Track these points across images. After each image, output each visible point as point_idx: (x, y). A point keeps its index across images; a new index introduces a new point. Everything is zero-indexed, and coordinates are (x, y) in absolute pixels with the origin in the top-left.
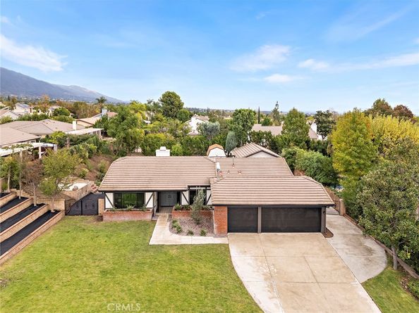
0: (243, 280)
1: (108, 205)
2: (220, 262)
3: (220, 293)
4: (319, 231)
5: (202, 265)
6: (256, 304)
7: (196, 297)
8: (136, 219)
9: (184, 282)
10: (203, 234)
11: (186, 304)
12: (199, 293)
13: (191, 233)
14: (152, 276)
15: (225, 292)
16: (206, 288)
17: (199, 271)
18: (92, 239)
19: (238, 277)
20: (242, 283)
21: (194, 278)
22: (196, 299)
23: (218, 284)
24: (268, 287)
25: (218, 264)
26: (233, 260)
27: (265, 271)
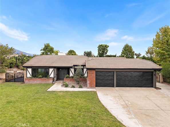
0: (107, 107)
1: (29, 75)
2: (91, 98)
3: (90, 114)
4: (152, 87)
5: (78, 100)
6: (119, 122)
7: (71, 116)
8: (43, 83)
9: (64, 107)
10: (81, 87)
11: (62, 120)
12: (74, 113)
13: (73, 87)
14: (42, 104)
15: (94, 113)
16: (80, 111)
17: (76, 102)
18: (13, 89)
19: (103, 106)
20: (106, 109)
21: (71, 105)
22: (70, 117)
23: (88, 109)
24: (126, 111)
25: (89, 99)
26: (99, 98)
27: (122, 103)
